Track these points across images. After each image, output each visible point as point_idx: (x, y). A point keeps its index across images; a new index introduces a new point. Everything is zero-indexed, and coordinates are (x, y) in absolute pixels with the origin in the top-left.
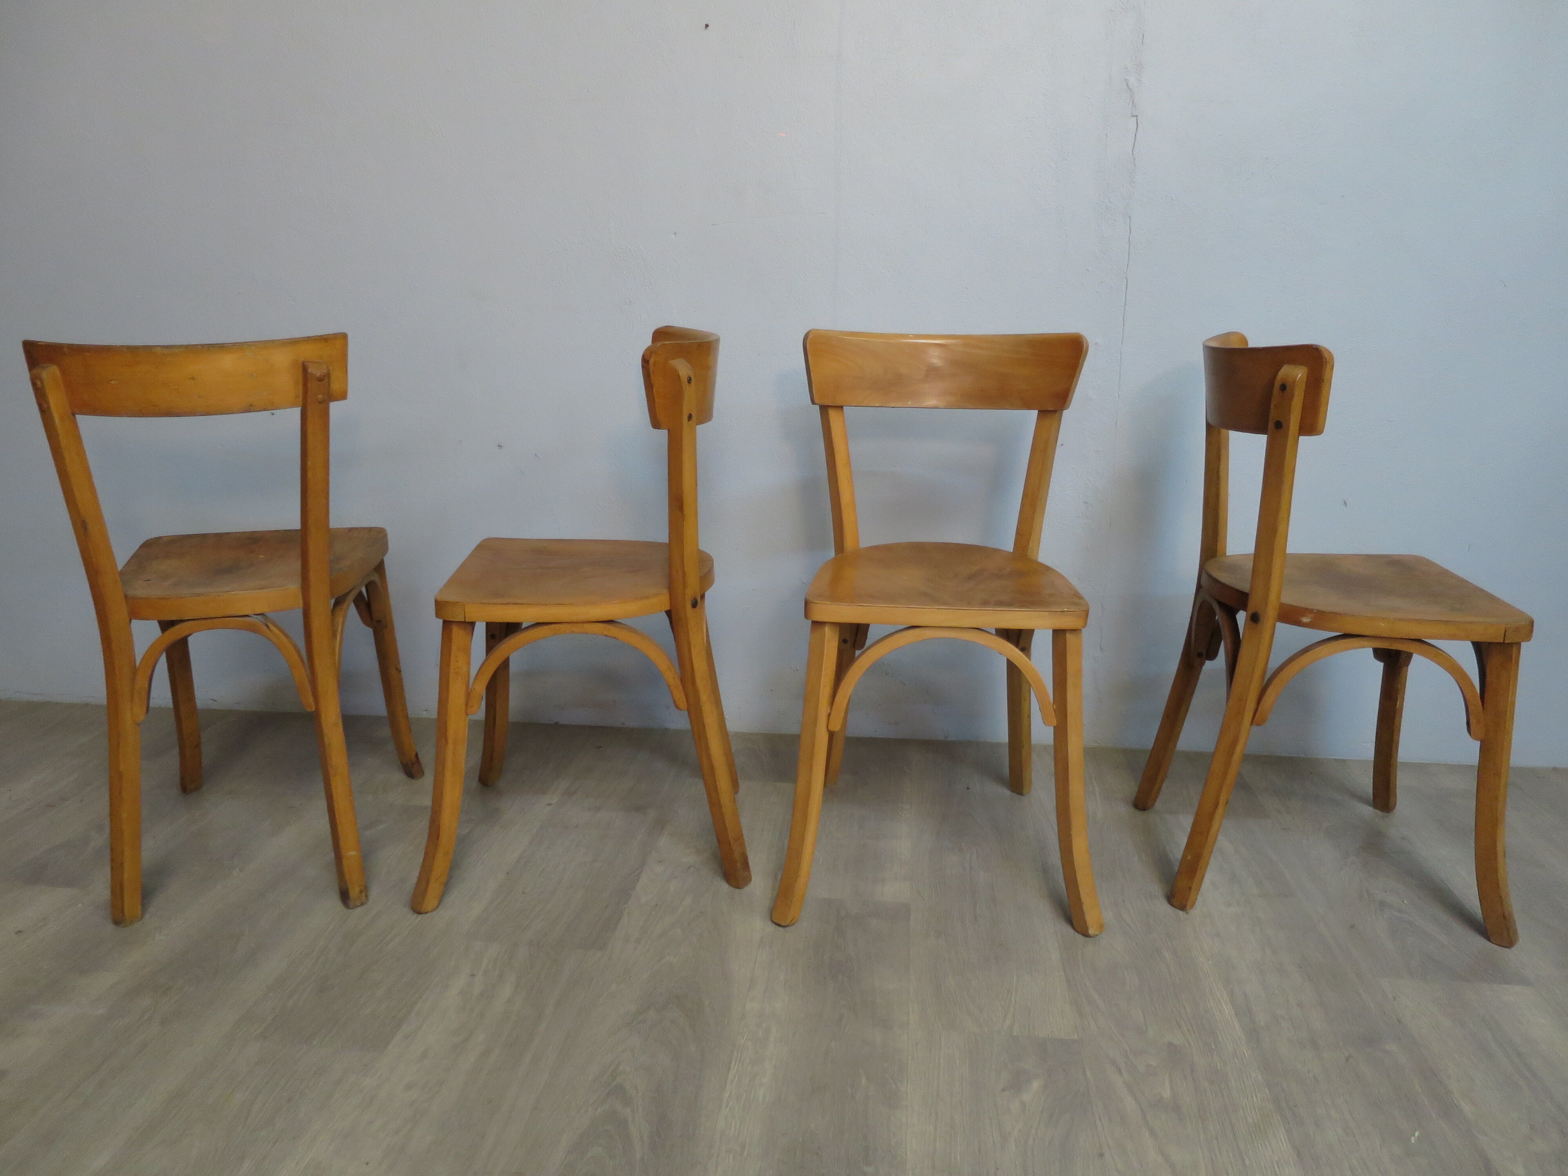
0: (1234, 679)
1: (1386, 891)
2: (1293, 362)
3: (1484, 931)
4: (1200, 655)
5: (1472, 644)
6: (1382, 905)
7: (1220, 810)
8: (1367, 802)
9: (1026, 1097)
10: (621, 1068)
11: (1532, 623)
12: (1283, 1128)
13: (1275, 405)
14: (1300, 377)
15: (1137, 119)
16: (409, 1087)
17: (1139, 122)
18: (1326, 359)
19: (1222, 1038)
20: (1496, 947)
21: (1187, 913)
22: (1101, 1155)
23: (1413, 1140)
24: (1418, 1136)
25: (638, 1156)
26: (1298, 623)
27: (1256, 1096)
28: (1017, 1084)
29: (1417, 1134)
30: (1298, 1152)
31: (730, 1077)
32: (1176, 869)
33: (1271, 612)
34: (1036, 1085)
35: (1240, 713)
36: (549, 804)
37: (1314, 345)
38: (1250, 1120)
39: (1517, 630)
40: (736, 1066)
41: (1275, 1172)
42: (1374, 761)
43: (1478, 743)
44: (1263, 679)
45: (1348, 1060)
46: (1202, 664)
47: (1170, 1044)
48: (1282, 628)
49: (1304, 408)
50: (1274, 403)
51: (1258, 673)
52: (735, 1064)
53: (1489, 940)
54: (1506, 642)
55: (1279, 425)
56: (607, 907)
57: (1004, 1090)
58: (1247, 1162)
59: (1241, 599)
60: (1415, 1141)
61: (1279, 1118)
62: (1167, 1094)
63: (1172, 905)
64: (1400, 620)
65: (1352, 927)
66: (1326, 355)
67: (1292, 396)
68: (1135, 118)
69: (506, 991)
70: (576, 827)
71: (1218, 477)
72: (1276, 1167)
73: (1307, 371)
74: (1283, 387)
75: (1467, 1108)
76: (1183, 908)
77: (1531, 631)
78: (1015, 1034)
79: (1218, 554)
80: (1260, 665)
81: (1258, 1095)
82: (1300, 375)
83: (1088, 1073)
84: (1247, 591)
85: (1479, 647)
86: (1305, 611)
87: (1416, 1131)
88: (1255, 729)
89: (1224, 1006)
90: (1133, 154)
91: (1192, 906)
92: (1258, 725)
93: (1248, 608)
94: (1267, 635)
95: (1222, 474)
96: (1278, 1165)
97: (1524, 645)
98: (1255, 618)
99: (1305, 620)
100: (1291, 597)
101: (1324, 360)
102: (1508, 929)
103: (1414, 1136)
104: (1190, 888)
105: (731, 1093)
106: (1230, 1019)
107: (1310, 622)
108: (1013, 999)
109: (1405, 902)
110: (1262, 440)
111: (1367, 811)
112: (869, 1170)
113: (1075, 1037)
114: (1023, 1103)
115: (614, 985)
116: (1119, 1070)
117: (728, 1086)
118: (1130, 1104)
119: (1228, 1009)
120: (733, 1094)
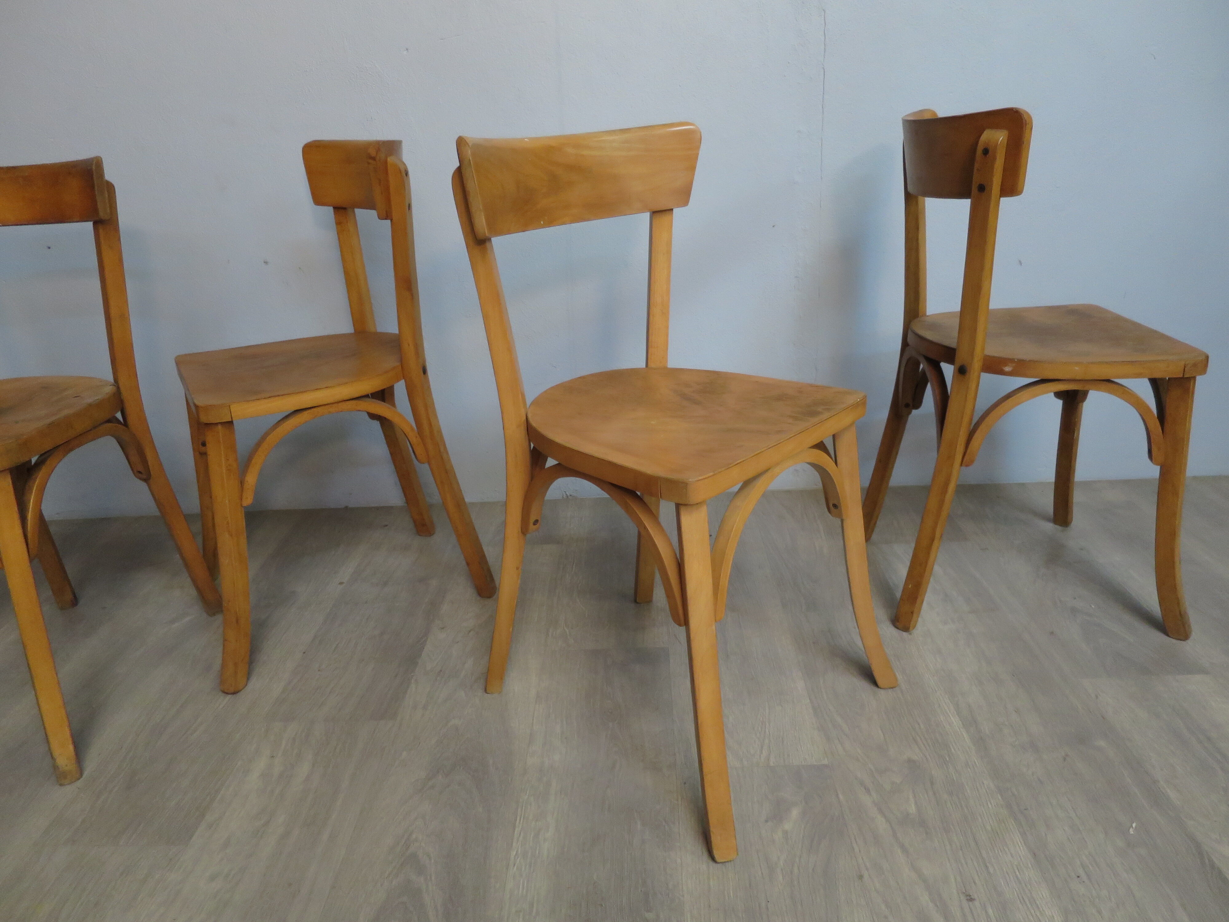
0: (945, 427)
1: (1075, 598)
2: (996, 126)
3: (1162, 627)
4: (907, 406)
5: (1149, 380)
6: (1074, 611)
7: (936, 542)
8: (1048, 520)
9: (788, 826)
10: (414, 836)
11: (1207, 358)
12: (1017, 832)
13: (978, 170)
14: (1002, 140)
16: (213, 878)
18: (1026, 121)
19: (955, 750)
20: (1174, 641)
21: (910, 634)
22: (861, 877)
23: (1131, 831)
24: (1136, 827)
26: (1002, 373)
27: (991, 803)
28: (778, 813)
29: (1134, 825)
30: (1035, 854)
31: (516, 835)
32: (898, 594)
33: (977, 364)
34: (795, 813)
35: (951, 457)
36: (341, 583)
37: (1016, 108)
38: (989, 828)
39: (1195, 365)
41: (1017, 877)
42: (1055, 482)
43: (1158, 468)
44: (971, 424)
45: (1065, 759)
46: (910, 413)
47: (910, 761)
48: (986, 377)
49: (1005, 170)
50: (977, 166)
51: (966, 420)
52: (520, 823)
53: (1168, 635)
54: (1186, 376)
55: (982, 188)
56: (396, 676)
57: (766, 821)
58: (991, 870)
59: (950, 354)
60: (1133, 832)
61: (1013, 822)
62: (912, 809)
63: (897, 628)
64: (1092, 363)
65: (1052, 633)
66: (1025, 116)
67: (995, 158)
69: (304, 769)
70: (366, 602)
71: (918, 244)
73: (1008, 133)
74: (986, 151)
75: (1172, 794)
76: (906, 629)
77: (1206, 366)
78: (772, 764)
79: (920, 314)
80: (968, 412)
81: (992, 801)
82: (1001, 139)
83: (841, 797)
84: (955, 348)
85: (1155, 383)
86: (1005, 361)
87: (1133, 823)
88: (963, 468)
89: (952, 718)
91: (914, 627)
92: (967, 466)
93: (955, 362)
94: (973, 386)
95: (920, 242)
96: (1019, 871)
97: (1199, 379)
98: (962, 371)
99: (1007, 369)
100: (994, 349)
101: (1024, 121)
102: (1184, 626)
103: (1133, 828)
104: (912, 613)
105: (517, 852)
106: (958, 730)
107: (1012, 370)
108: (767, 730)
109: (1093, 607)
110: (966, 204)
111: (1049, 527)
112: (650, 916)
113: (826, 762)
114: (785, 833)
115: (404, 754)
116: (868, 791)
117: (514, 844)
118: (881, 823)
119: (956, 721)
120: (519, 852)
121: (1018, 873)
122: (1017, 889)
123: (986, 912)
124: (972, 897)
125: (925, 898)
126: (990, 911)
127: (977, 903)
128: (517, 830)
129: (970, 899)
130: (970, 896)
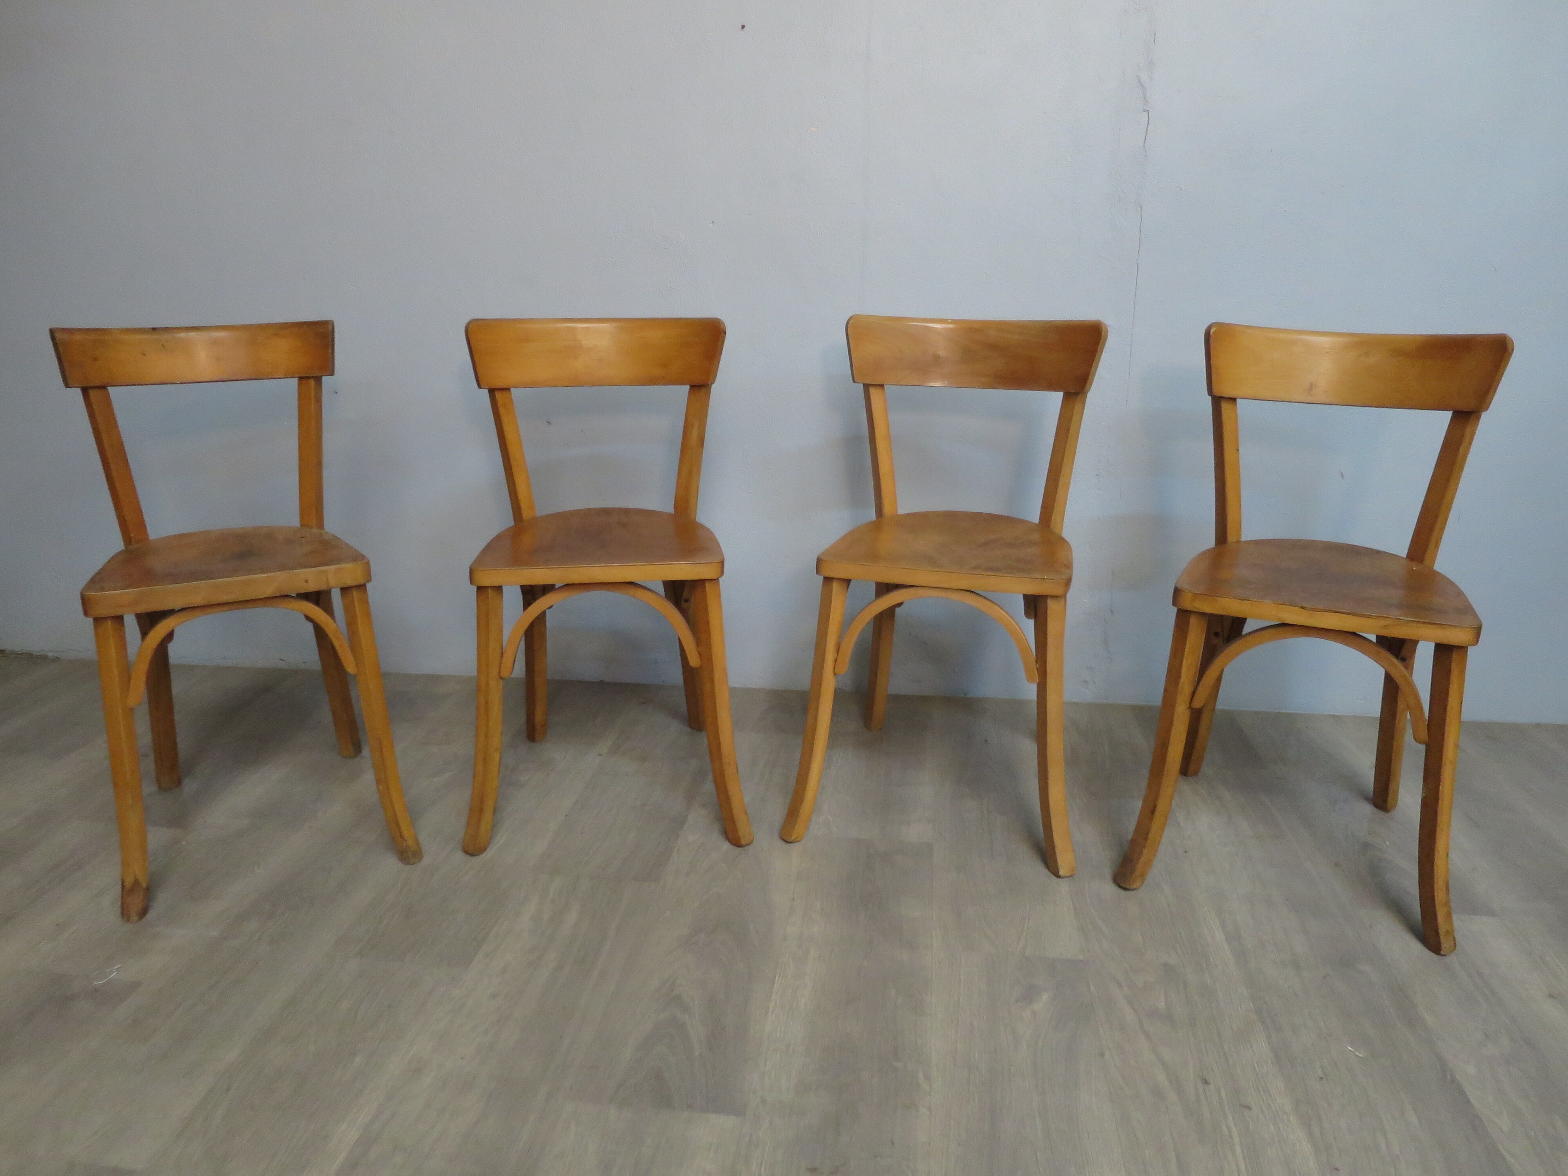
1: (1370, 834)
6: (1366, 846)
9: (1037, 1006)
10: (679, 981)
12: (1263, 1033)
15: (1148, 114)
17: (1150, 117)
19: (1213, 959)
22: (1102, 1055)
25: (697, 1054)
27: (1241, 1007)
28: (1029, 995)
30: (1276, 1054)
31: (774, 990)
34: (1045, 997)
38: (1235, 1027)
40: (780, 980)
41: (1255, 1069)
45: (1324, 978)
47: (1165, 964)
56: (657, 845)
57: (1017, 1001)
58: (1230, 1062)
61: (1260, 1024)
62: (1161, 1005)
68: (1147, 113)
70: (626, 775)
72: (1256, 1065)
75: (1429, 1019)
78: (1027, 954)
81: (1243, 1006)
83: (1092, 988)
89: (1216, 932)
90: (1144, 146)
96: (1257, 1064)
105: (776, 1001)
106: (1221, 943)
108: (1026, 925)
109: (1387, 843)
112: (899, 1065)
113: (1081, 957)
114: (1034, 1012)
115: (668, 912)
116: (1120, 985)
117: (773, 997)
118: (1128, 1014)
119: (1219, 935)
120: (778, 1003)
121: (1256, 1067)
122: (1253, 1079)
123: (1220, 1094)
124: (1208, 1082)
125: (1162, 1079)
126: (1223, 1094)
127: (1212, 1087)
128: (776, 986)
129: (1206, 1082)
130: (1206, 1080)
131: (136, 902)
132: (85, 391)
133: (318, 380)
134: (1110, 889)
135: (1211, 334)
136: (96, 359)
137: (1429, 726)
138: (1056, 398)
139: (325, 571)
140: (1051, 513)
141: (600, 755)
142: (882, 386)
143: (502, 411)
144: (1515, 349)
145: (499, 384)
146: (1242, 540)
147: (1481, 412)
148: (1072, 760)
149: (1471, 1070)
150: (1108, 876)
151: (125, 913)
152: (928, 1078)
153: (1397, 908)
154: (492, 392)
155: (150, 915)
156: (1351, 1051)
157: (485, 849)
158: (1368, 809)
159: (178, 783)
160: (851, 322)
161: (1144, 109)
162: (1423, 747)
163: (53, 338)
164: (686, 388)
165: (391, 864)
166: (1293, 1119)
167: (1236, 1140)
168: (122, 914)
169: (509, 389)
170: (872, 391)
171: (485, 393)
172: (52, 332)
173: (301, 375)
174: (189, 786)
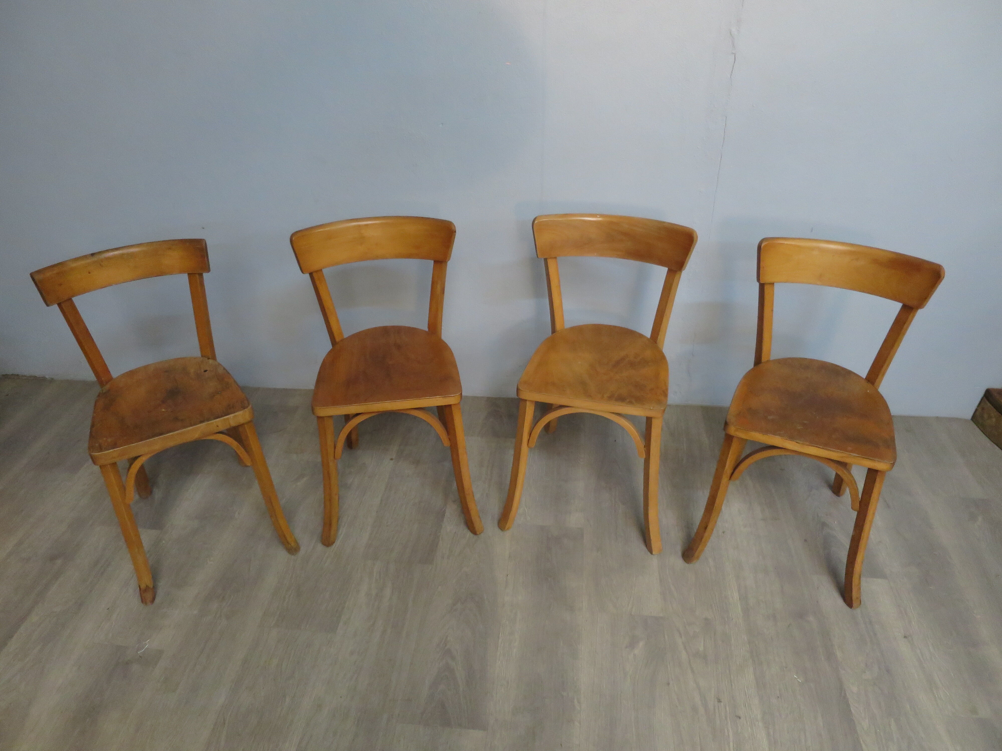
6: (824, 525)
9: (636, 651)
10: (449, 639)
17: (736, 58)
19: (731, 614)
22: (668, 684)
25: (461, 689)
28: (632, 645)
31: (500, 643)
34: (641, 644)
38: (738, 664)
45: (789, 627)
47: (706, 619)
52: (501, 636)
56: (430, 535)
57: (626, 648)
58: (733, 687)
61: (751, 661)
62: (701, 649)
65: (806, 540)
68: (734, 55)
75: (839, 654)
78: (633, 613)
81: (744, 648)
83: (666, 637)
89: (734, 593)
90: (731, 78)
96: (747, 688)
106: (736, 601)
108: (633, 592)
113: (661, 615)
114: (635, 655)
115: (440, 587)
116: (681, 635)
117: (499, 649)
118: (684, 655)
119: (736, 595)
120: (501, 653)
121: (746, 690)
122: (744, 699)
123: (726, 709)
124: (721, 701)
125: (697, 699)
126: (728, 708)
127: (722, 704)
128: (500, 641)
129: (719, 701)
130: (720, 700)
131: (149, 596)
132: (59, 305)
133: (201, 275)
134: (679, 562)
135: (762, 247)
136: (61, 285)
137: (860, 502)
138: (664, 270)
139: (228, 419)
140: (658, 334)
141: (392, 459)
142: (555, 258)
143: (318, 283)
144: (945, 277)
145: (315, 267)
146: (771, 360)
147: (919, 309)
148: (664, 457)
149: (855, 689)
150: (680, 553)
151: (143, 601)
152: (579, 702)
153: (833, 573)
154: (311, 274)
155: (158, 600)
156: (796, 678)
157: (334, 542)
158: (828, 493)
159: (151, 492)
160: (536, 222)
161: (732, 52)
162: (856, 513)
163: (33, 280)
164: (432, 262)
165: (282, 555)
166: (761, 724)
167: (731, 739)
168: (142, 602)
169: (321, 270)
170: (549, 261)
171: (307, 276)
172: (32, 275)
173: (189, 273)
174: (158, 494)
